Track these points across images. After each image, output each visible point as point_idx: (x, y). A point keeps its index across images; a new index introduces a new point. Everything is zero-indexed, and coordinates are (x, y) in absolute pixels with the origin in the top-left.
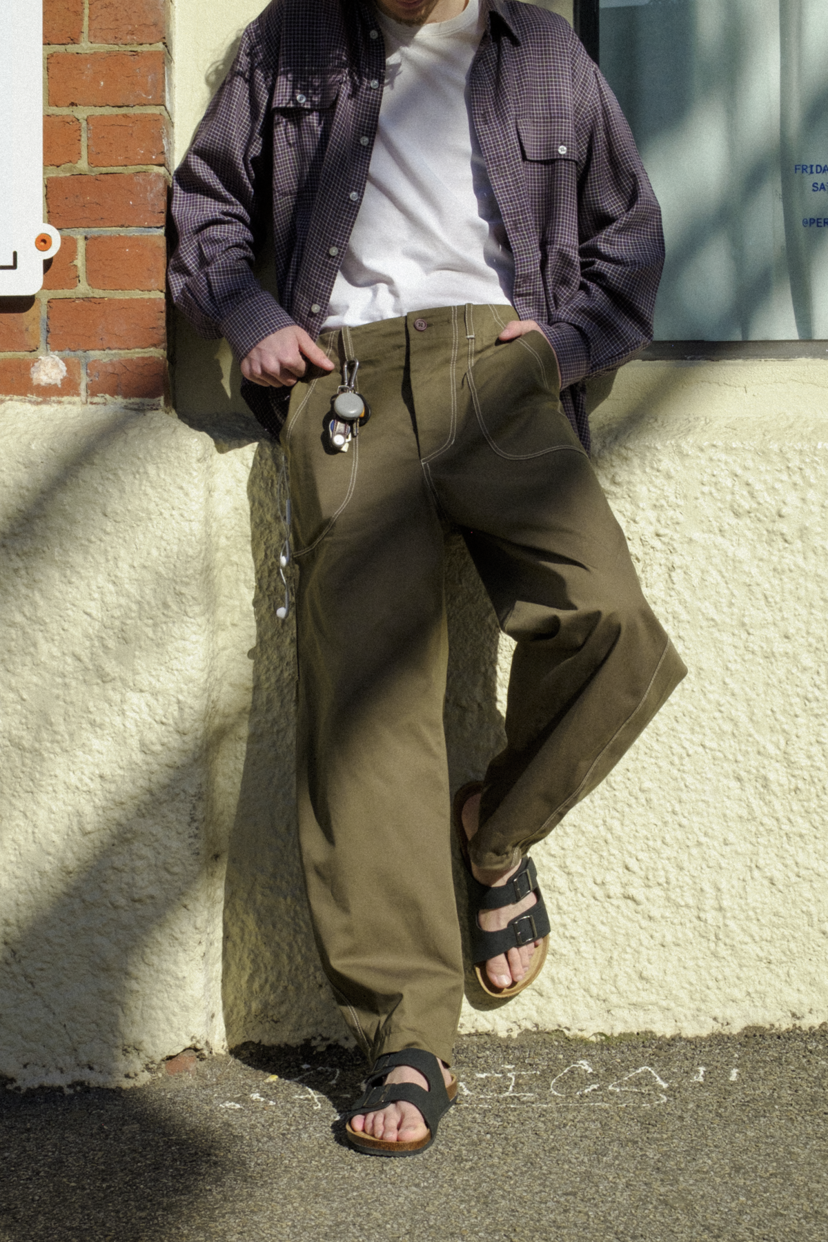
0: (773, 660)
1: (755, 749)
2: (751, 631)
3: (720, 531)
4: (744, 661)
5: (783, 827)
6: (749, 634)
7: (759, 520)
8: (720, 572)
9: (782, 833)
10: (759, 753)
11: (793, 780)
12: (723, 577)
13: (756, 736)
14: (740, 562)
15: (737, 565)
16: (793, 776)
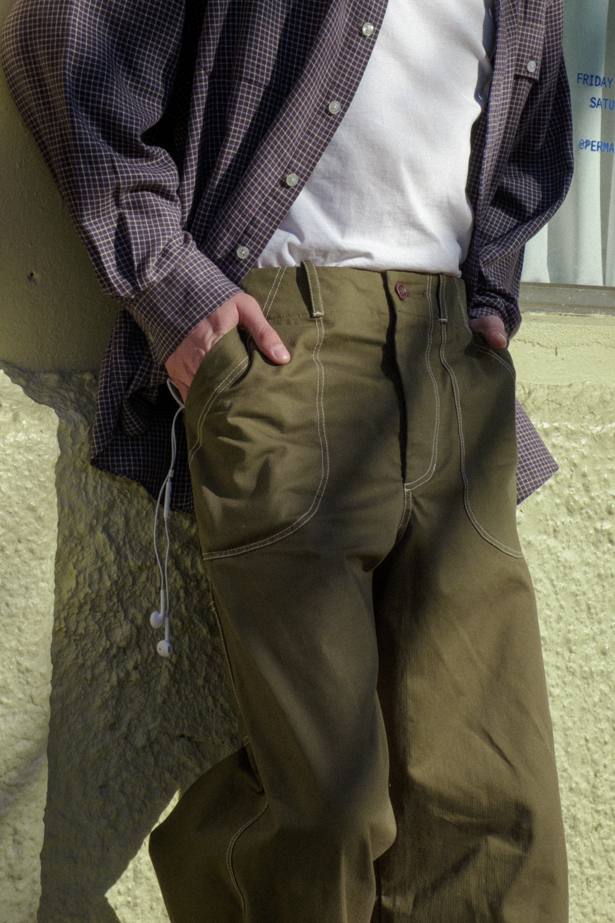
0: (590, 681)
1: (567, 785)
2: (574, 648)
3: (555, 531)
4: (565, 684)
5: (586, 871)
6: (571, 651)
7: (589, 517)
8: (552, 581)
9: (584, 878)
10: (571, 789)
11: (596, 816)
12: (554, 586)
13: (570, 770)
14: (571, 568)
15: (568, 571)
16: (597, 812)
